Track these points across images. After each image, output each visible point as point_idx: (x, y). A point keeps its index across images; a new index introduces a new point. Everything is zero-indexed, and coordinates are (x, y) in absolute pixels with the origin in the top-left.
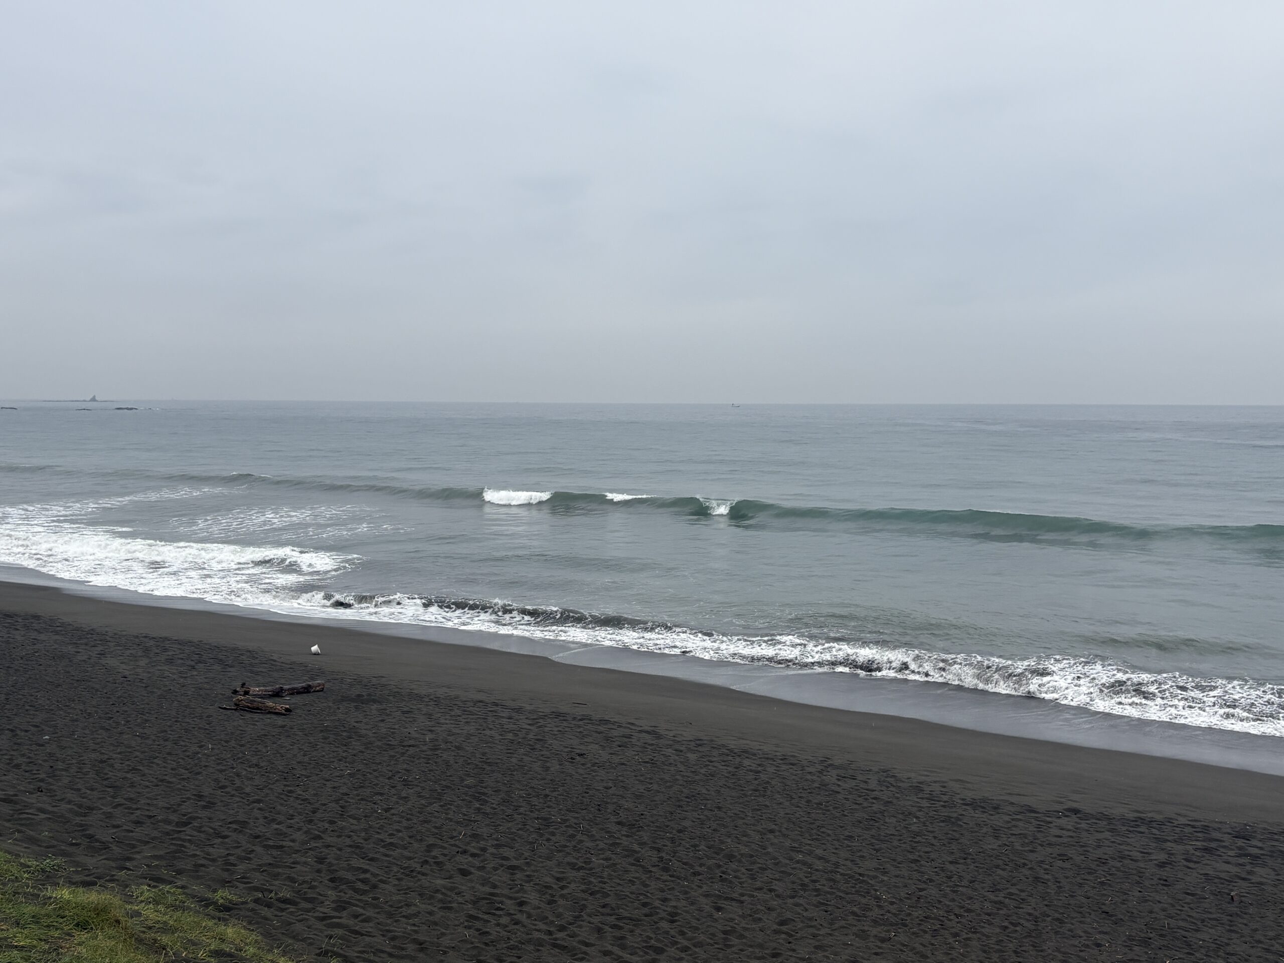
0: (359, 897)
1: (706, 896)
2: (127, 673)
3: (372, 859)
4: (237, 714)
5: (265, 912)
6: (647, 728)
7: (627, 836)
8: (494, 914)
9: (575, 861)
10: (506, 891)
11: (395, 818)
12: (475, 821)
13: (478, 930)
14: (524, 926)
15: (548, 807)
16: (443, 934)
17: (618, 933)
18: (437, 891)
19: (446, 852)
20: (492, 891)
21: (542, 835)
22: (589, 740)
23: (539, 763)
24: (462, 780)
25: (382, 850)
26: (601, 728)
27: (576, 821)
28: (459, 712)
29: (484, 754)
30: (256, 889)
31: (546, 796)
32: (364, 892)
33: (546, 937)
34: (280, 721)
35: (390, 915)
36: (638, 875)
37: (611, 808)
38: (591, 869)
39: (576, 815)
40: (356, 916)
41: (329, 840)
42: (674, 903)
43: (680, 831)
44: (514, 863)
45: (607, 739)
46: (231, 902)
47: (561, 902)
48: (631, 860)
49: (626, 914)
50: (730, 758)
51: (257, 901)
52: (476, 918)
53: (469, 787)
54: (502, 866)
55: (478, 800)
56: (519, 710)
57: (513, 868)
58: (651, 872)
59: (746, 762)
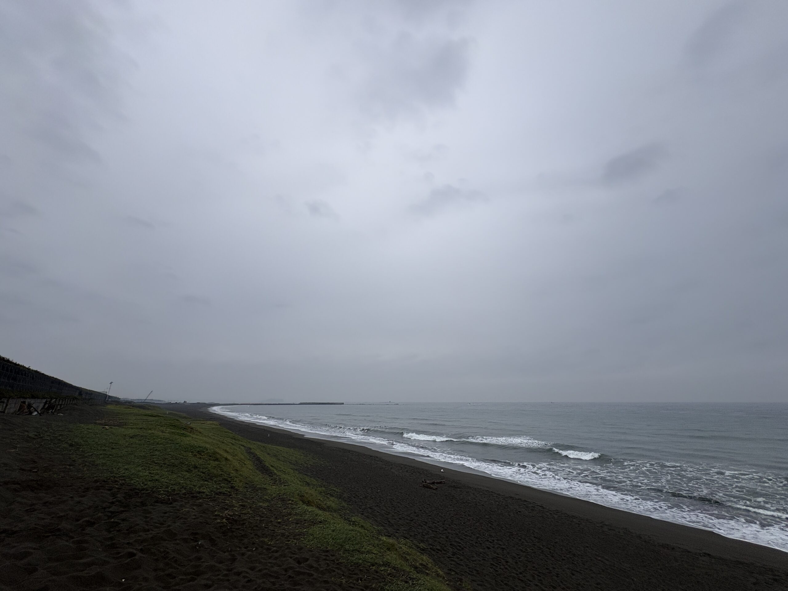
0: (458, 552)
1: (568, 569)
2: (397, 474)
3: (461, 539)
4: (423, 488)
5: (433, 552)
6: (539, 505)
7: (538, 542)
8: (499, 564)
9: (522, 549)
10: (501, 557)
11: (467, 526)
12: (490, 530)
13: (494, 569)
14: (509, 570)
15: (512, 528)
16: (484, 569)
17: (539, 578)
18: (481, 553)
19: (482, 540)
20: (497, 555)
21: (510, 538)
22: (522, 507)
23: (507, 513)
24: (485, 516)
25: (464, 536)
26: (525, 503)
27: (520, 534)
28: (482, 494)
29: (490, 508)
30: (430, 544)
31: (510, 525)
32: (460, 550)
33: (516, 576)
34: (434, 491)
35: (468, 560)
36: (543, 557)
37: (531, 531)
38: (528, 553)
39: (521, 532)
40: (458, 558)
41: (450, 531)
42: (557, 570)
43: (555, 543)
44: (504, 547)
45: (527, 507)
46: (424, 548)
47: (519, 563)
48: (540, 551)
49: (541, 571)
50: (568, 518)
51: (431, 548)
52: (494, 565)
53: (487, 518)
54: (499, 547)
55: (490, 523)
56: (499, 495)
57: (503, 548)
58: (547, 556)
59: (574, 520)
